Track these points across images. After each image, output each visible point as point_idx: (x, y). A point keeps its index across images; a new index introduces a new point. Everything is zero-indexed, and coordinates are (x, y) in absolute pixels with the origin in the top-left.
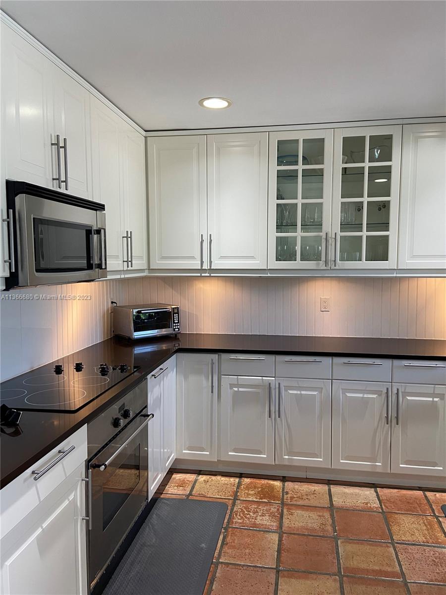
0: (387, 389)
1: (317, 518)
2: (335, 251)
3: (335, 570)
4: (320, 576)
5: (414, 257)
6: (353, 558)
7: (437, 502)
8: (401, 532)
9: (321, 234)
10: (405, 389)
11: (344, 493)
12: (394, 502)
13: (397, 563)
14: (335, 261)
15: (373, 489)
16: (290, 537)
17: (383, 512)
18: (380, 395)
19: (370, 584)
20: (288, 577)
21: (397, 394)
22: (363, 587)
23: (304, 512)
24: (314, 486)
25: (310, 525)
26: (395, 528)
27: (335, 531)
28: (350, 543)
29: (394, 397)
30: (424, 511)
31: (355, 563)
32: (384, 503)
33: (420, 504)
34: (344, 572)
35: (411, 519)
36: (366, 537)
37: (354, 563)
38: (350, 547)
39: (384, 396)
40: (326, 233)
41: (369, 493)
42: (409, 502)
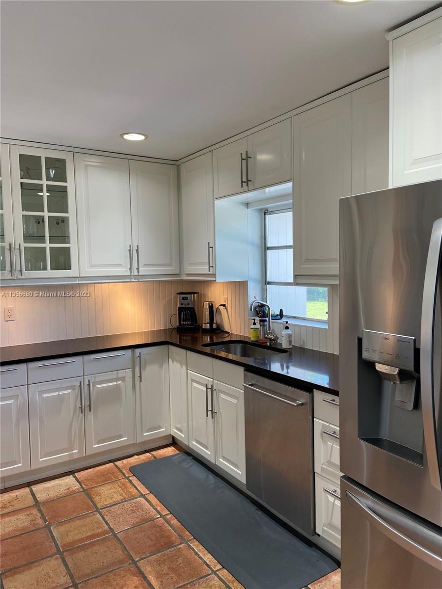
0: (80, 382)
1: (26, 517)
2: (20, 261)
3: (54, 550)
4: (41, 562)
5: (93, 266)
6: (67, 535)
7: (124, 467)
8: (102, 500)
9: (4, 244)
10: (95, 379)
11: (46, 488)
12: (91, 479)
13: (105, 524)
14: (21, 271)
15: (71, 476)
16: (3, 544)
17: (84, 490)
18: (74, 389)
19: (87, 548)
20: (12, 576)
21: (89, 385)
22: (83, 553)
23: (11, 518)
24: (15, 493)
25: (20, 526)
26: (97, 499)
27: (45, 521)
28: (62, 525)
29: (86, 388)
30: (117, 477)
31: (71, 538)
32: (83, 483)
33: (113, 473)
34: (63, 549)
35: (108, 487)
36: (75, 515)
37: (69, 539)
38: (62, 529)
39: (77, 389)
40: (10, 244)
41: (69, 480)
42: (104, 475)
